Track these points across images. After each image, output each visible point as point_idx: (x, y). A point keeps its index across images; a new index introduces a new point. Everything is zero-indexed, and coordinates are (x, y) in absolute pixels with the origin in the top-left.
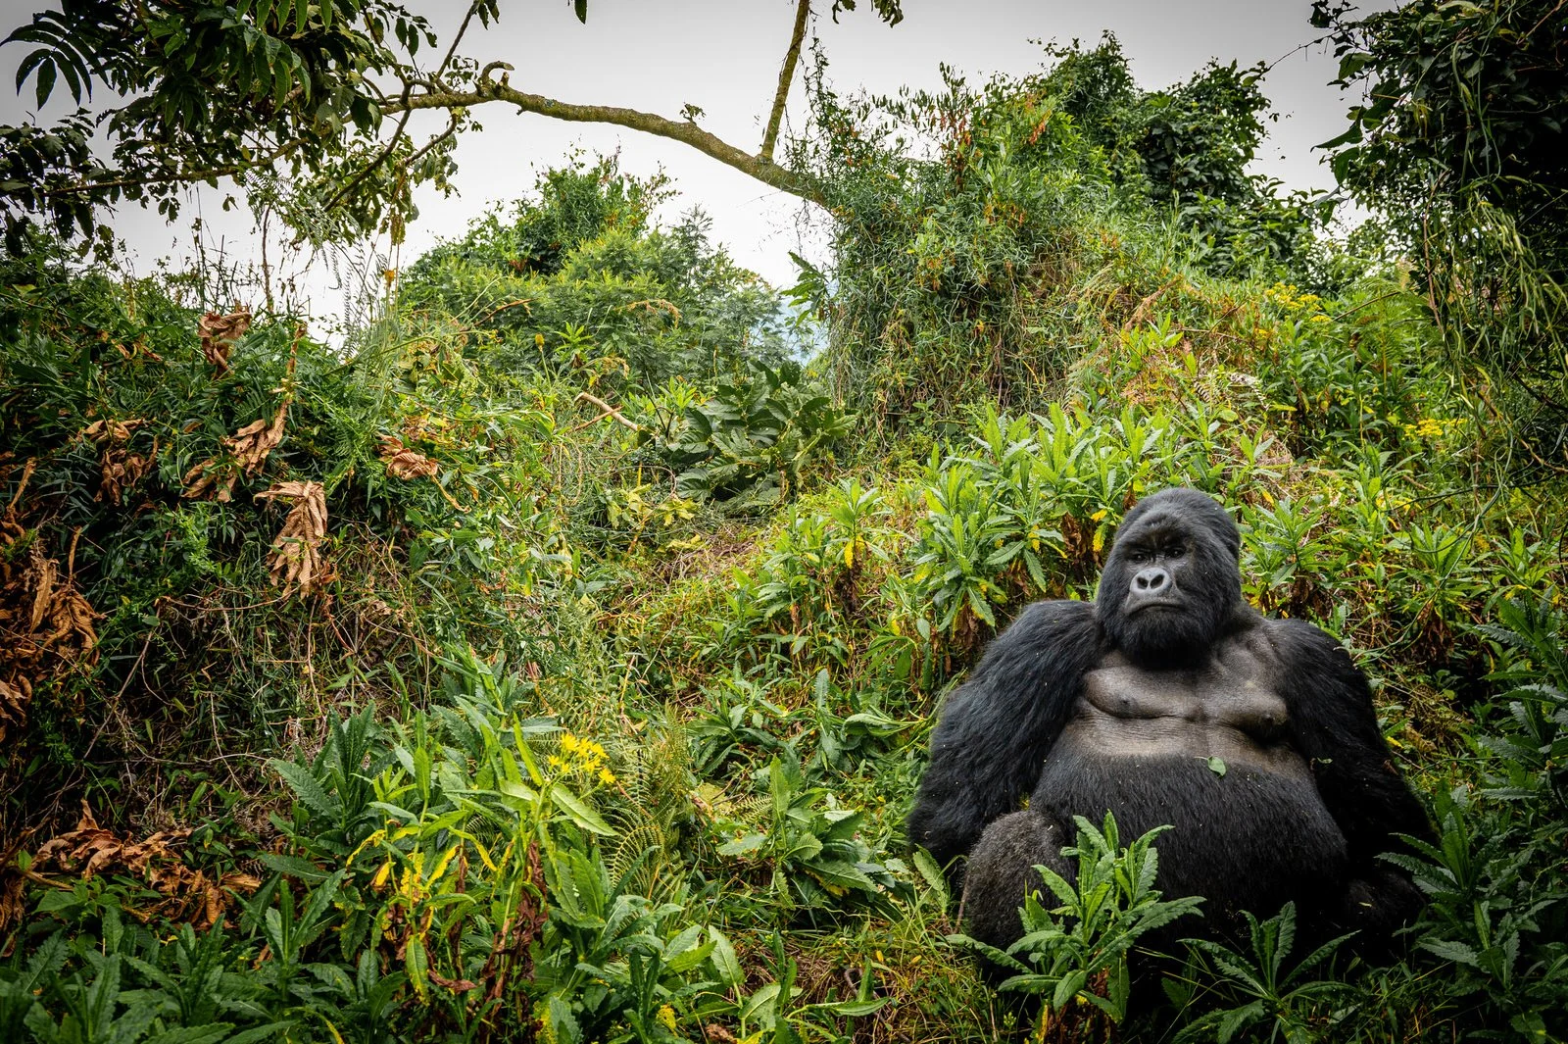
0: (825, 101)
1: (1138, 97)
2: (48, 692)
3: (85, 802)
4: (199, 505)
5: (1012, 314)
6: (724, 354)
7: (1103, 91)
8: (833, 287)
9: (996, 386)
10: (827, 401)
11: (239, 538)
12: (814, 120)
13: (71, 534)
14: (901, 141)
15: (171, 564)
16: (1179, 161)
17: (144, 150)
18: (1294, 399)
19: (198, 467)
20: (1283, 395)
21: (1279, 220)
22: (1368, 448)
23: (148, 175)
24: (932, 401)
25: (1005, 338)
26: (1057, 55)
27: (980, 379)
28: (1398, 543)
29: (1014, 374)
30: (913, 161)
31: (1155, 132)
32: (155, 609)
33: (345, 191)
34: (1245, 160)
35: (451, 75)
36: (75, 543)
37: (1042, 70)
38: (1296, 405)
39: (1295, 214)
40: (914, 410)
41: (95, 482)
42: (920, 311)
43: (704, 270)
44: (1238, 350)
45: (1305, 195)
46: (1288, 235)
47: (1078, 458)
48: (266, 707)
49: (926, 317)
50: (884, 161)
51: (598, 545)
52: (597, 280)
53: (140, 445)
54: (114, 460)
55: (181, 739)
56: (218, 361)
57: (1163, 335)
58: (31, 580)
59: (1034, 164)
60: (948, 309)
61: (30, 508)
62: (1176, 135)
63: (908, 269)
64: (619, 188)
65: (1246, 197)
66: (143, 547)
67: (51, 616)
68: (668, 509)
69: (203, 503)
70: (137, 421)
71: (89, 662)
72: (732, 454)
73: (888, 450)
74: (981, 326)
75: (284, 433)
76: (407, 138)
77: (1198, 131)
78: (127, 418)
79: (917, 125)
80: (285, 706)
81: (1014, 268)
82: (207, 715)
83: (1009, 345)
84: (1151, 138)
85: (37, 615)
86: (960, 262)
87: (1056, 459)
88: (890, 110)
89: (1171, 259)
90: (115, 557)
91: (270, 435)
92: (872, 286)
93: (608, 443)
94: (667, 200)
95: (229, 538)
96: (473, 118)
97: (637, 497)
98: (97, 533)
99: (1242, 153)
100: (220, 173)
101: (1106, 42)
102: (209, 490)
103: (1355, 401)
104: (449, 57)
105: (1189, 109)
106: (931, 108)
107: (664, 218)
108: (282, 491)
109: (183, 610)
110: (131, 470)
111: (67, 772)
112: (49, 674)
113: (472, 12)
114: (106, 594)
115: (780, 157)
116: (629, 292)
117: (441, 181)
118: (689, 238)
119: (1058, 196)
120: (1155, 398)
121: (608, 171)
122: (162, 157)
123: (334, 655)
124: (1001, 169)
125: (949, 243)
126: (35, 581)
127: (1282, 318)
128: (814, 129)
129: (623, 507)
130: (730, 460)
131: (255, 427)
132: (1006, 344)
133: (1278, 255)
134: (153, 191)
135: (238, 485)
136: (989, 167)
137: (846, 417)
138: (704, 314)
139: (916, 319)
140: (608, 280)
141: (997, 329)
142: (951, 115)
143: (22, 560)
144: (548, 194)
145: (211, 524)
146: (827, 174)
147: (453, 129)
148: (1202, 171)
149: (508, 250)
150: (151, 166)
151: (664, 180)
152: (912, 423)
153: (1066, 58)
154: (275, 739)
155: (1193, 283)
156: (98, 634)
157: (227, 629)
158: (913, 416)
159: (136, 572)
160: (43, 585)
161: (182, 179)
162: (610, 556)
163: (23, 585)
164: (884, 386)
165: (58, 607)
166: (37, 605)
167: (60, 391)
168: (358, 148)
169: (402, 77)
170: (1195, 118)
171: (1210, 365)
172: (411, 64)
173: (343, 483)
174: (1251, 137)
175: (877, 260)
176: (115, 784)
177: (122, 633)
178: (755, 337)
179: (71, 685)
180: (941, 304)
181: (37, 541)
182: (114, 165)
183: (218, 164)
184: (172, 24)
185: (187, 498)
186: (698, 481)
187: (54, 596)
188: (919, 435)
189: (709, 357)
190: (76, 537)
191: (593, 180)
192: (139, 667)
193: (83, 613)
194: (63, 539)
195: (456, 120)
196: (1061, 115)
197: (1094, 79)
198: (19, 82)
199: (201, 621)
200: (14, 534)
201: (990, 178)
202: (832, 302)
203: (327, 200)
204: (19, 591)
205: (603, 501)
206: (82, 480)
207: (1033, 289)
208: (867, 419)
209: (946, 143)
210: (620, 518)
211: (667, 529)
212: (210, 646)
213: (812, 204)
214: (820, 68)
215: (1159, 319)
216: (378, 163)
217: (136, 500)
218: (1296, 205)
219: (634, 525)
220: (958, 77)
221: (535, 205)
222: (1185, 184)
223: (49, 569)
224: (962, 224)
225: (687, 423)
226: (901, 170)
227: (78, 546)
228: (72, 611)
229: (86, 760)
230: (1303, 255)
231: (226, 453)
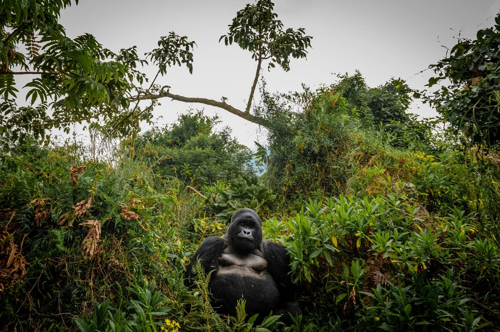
0: (266, 95)
1: (368, 89)
2: (8, 289)
3: (15, 328)
4: (63, 227)
5: (328, 162)
6: (235, 172)
7: (357, 88)
8: (269, 153)
9: (323, 185)
10: (267, 190)
11: (74, 238)
12: (262, 101)
13: (23, 236)
14: (290, 106)
15: (52, 247)
16: (383, 109)
17: (61, 113)
18: (427, 191)
19: (63, 215)
20: (423, 190)
21: (418, 128)
22: (456, 209)
23: (62, 121)
24: (302, 190)
25: (325, 169)
26: (341, 77)
27: (318, 183)
28: (470, 245)
29: (329, 182)
30: (294, 113)
31: (374, 100)
32: (45, 262)
33: (120, 124)
34: (405, 109)
35: (153, 89)
36: (23, 239)
37: (336, 82)
38: (429, 193)
39: (424, 126)
40: (296, 193)
41: (32, 218)
42: (297, 160)
43: (230, 145)
44: (406, 173)
45: (427, 119)
46: (422, 133)
47: (350, 214)
48: (76, 297)
49: (299, 163)
50: (285, 113)
51: (190, 238)
52: (194, 150)
53: (48, 206)
54: (39, 211)
55: (48, 307)
56: (74, 181)
57: (379, 170)
58: (9, 251)
59: (333, 113)
60: (306, 160)
61: (12, 226)
62: (382, 101)
63: (292, 148)
64: (203, 120)
65: (407, 120)
66: (44, 241)
67: (13, 263)
68: (214, 226)
69: (64, 227)
70: (48, 199)
71: (23, 280)
72: (235, 207)
73: (287, 207)
74: (317, 165)
75: (91, 205)
76: (139, 108)
77: (389, 100)
78: (45, 197)
79: (295, 102)
80: (82, 296)
81: (328, 147)
82: (57, 298)
83: (327, 172)
84: (373, 102)
85: (9, 263)
86: (310, 145)
87: (341, 214)
88: (286, 97)
89: (381, 143)
90: (35, 244)
91: (86, 205)
92: (281, 152)
93: (196, 203)
94: (218, 124)
95: (70, 238)
96: (158, 102)
97: (204, 222)
98: (30, 236)
99: (404, 106)
100: (82, 120)
101: (357, 73)
102: (66, 223)
103: (450, 192)
104: (152, 84)
105: (385, 93)
106: (299, 97)
107: (217, 129)
108: (88, 223)
109: (53, 262)
110: (43, 215)
111: (11, 317)
112: (10, 283)
113: (159, 72)
114: (31, 256)
115: (252, 112)
116: (204, 153)
117: (148, 121)
118: (224, 136)
119: (341, 124)
120: (377, 192)
121: (200, 115)
122: (66, 115)
123: (100, 279)
124: (322, 115)
125: (306, 139)
126: (10, 251)
127: (421, 163)
128: (262, 104)
129: (199, 225)
130: (234, 209)
131: (82, 202)
132: (326, 171)
133: (419, 139)
134: (63, 125)
135: (75, 222)
136: (318, 115)
137: (272, 195)
138: (229, 159)
139: (296, 163)
140: (197, 150)
141: (323, 167)
142: (305, 99)
143: (7, 244)
144: (181, 122)
145: (65, 234)
146: (266, 117)
147: (152, 105)
148: (391, 113)
149: (168, 139)
150: (63, 118)
151: (217, 117)
152: (295, 197)
153: (344, 78)
154: (78, 308)
155: (389, 151)
156: (26, 270)
157: (66, 269)
158: (295, 195)
159: (41, 249)
160: (12, 253)
161: (71, 121)
162: (194, 242)
163: (6, 252)
164: (285, 185)
165: (16, 260)
166: (9, 260)
167: (26, 189)
168: (124, 111)
169: (138, 91)
170: (387, 96)
171: (396, 180)
172: (141, 87)
173: (107, 221)
174: (407, 101)
175: (283, 144)
176: (26, 322)
177: (34, 270)
178: (245, 167)
179: (16, 288)
180: (304, 158)
181: (12, 238)
182: (52, 118)
183: (82, 117)
184: (72, 81)
185: (59, 225)
186: (224, 216)
187: (15, 256)
188: (297, 202)
189: (230, 173)
190: (24, 237)
191: (195, 118)
192: (37, 282)
193: (23, 263)
194: (21, 237)
195: (153, 102)
196: (342, 98)
197: (353, 84)
198: (27, 98)
199: (59, 266)
200: (6, 235)
201: (319, 118)
202: (268, 157)
203: (114, 126)
204: (5, 254)
205: (193, 223)
206: (29, 218)
207: (334, 153)
208: (280, 196)
209: (304, 107)
210: (198, 229)
211: (213, 233)
212: (61, 275)
213: (262, 126)
214: (264, 85)
215: (377, 163)
216: (130, 116)
217: (44, 225)
218: (425, 123)
219: (202, 231)
220: (308, 87)
221: (178, 125)
222: (386, 117)
223: (14, 248)
224: (310, 133)
225: (221, 197)
226: (290, 115)
227: (25, 240)
228: (20, 262)
229: (17, 314)
230: (428, 139)
231: (72, 211)
